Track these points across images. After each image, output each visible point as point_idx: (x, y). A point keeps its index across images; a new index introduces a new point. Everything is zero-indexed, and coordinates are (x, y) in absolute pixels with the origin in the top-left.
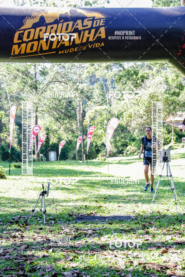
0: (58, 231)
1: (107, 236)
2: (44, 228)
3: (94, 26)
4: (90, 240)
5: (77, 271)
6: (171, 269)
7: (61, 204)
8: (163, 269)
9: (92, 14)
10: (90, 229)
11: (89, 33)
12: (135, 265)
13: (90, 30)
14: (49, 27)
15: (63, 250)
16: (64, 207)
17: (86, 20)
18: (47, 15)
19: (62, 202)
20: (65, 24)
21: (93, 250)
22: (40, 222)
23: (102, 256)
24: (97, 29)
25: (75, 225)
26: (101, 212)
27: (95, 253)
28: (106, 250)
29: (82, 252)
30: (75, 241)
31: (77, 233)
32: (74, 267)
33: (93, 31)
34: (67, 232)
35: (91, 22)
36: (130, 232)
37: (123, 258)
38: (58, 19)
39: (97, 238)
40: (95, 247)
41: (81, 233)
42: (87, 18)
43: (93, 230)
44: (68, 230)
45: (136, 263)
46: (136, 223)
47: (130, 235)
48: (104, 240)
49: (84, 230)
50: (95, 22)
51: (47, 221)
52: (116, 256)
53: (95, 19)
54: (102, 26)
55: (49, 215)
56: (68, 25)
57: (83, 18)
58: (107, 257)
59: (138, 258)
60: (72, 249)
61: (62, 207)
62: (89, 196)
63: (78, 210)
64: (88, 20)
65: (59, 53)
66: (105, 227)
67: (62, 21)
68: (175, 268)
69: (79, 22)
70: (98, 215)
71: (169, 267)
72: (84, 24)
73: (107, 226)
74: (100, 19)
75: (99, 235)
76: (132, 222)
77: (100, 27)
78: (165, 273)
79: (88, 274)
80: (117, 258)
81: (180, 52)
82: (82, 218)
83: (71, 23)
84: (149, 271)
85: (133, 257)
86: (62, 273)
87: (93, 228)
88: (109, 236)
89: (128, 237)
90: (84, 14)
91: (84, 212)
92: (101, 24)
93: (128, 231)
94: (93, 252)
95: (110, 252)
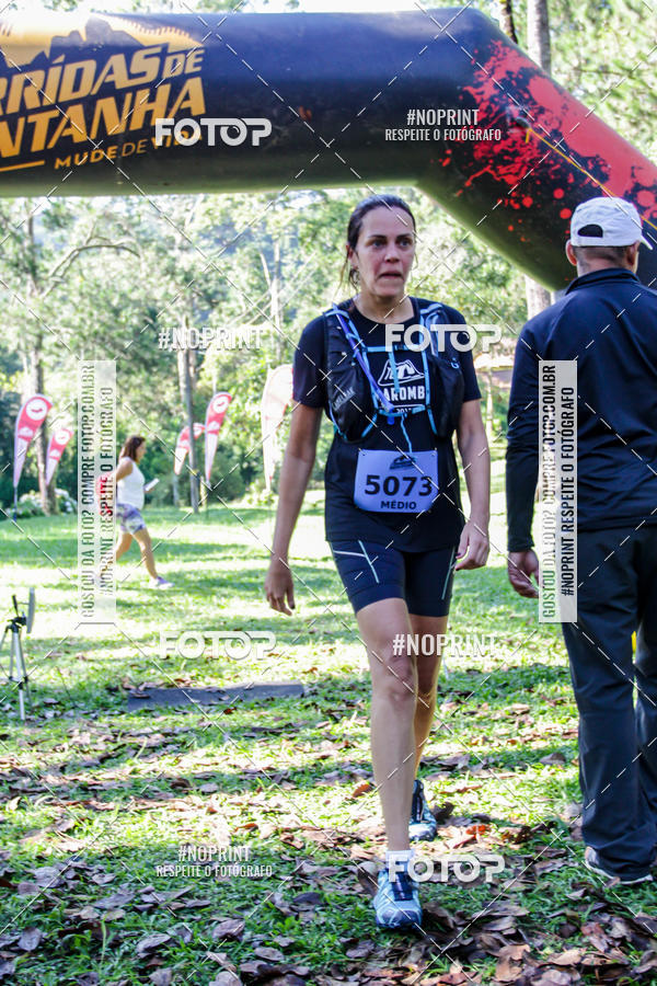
0: (54, 742)
1: (201, 752)
2: (13, 735)
3: (167, 74)
4: (146, 768)
5: (79, 864)
6: (368, 843)
7: (90, 655)
8: (345, 844)
9: (160, 33)
10: (159, 731)
11: (152, 99)
12: (261, 836)
13: (152, 87)
14: (18, 80)
15: (53, 801)
16: (97, 666)
17: (138, 57)
18: (10, 40)
19: (96, 646)
20: (71, 69)
21: (146, 797)
22: (11, 714)
23: (170, 812)
24: (177, 84)
25: (114, 720)
26: (212, 676)
27: (149, 804)
28: (187, 794)
29: (111, 806)
30: (100, 771)
31: (112, 746)
32: (74, 852)
33: (164, 92)
34: (81, 745)
35: (157, 61)
36: (278, 734)
37: (232, 817)
38: (47, 54)
39: (169, 759)
40: (156, 788)
41: (124, 745)
42: (142, 48)
43: (166, 735)
44: (86, 739)
45: (266, 829)
46: (307, 707)
47: (274, 744)
48: (192, 763)
49: (139, 735)
50: (169, 60)
51: (30, 710)
52: (212, 812)
53: (170, 51)
54: (193, 75)
55: (44, 692)
56: (80, 72)
57: (129, 50)
58: (183, 815)
59: (280, 813)
60: (81, 796)
61: (91, 664)
62: (188, 624)
63: (140, 672)
64: (147, 57)
65: (57, 167)
66: (206, 722)
67: (61, 59)
68: (380, 838)
69: (117, 61)
70: (201, 685)
71: (362, 837)
72: (134, 70)
73: (215, 718)
74: (185, 52)
75: (181, 749)
76: (298, 704)
77: (184, 77)
78: (345, 856)
79: (112, 872)
80: (214, 816)
81: (447, 156)
82: (148, 698)
83: (90, 66)
84: (298, 852)
85: (265, 812)
86: (31, 870)
87: (168, 729)
88: (209, 752)
89: (268, 752)
90: (135, 36)
91: (156, 678)
92: (190, 69)
93: (272, 733)
94: (144, 804)
95: (197, 799)
